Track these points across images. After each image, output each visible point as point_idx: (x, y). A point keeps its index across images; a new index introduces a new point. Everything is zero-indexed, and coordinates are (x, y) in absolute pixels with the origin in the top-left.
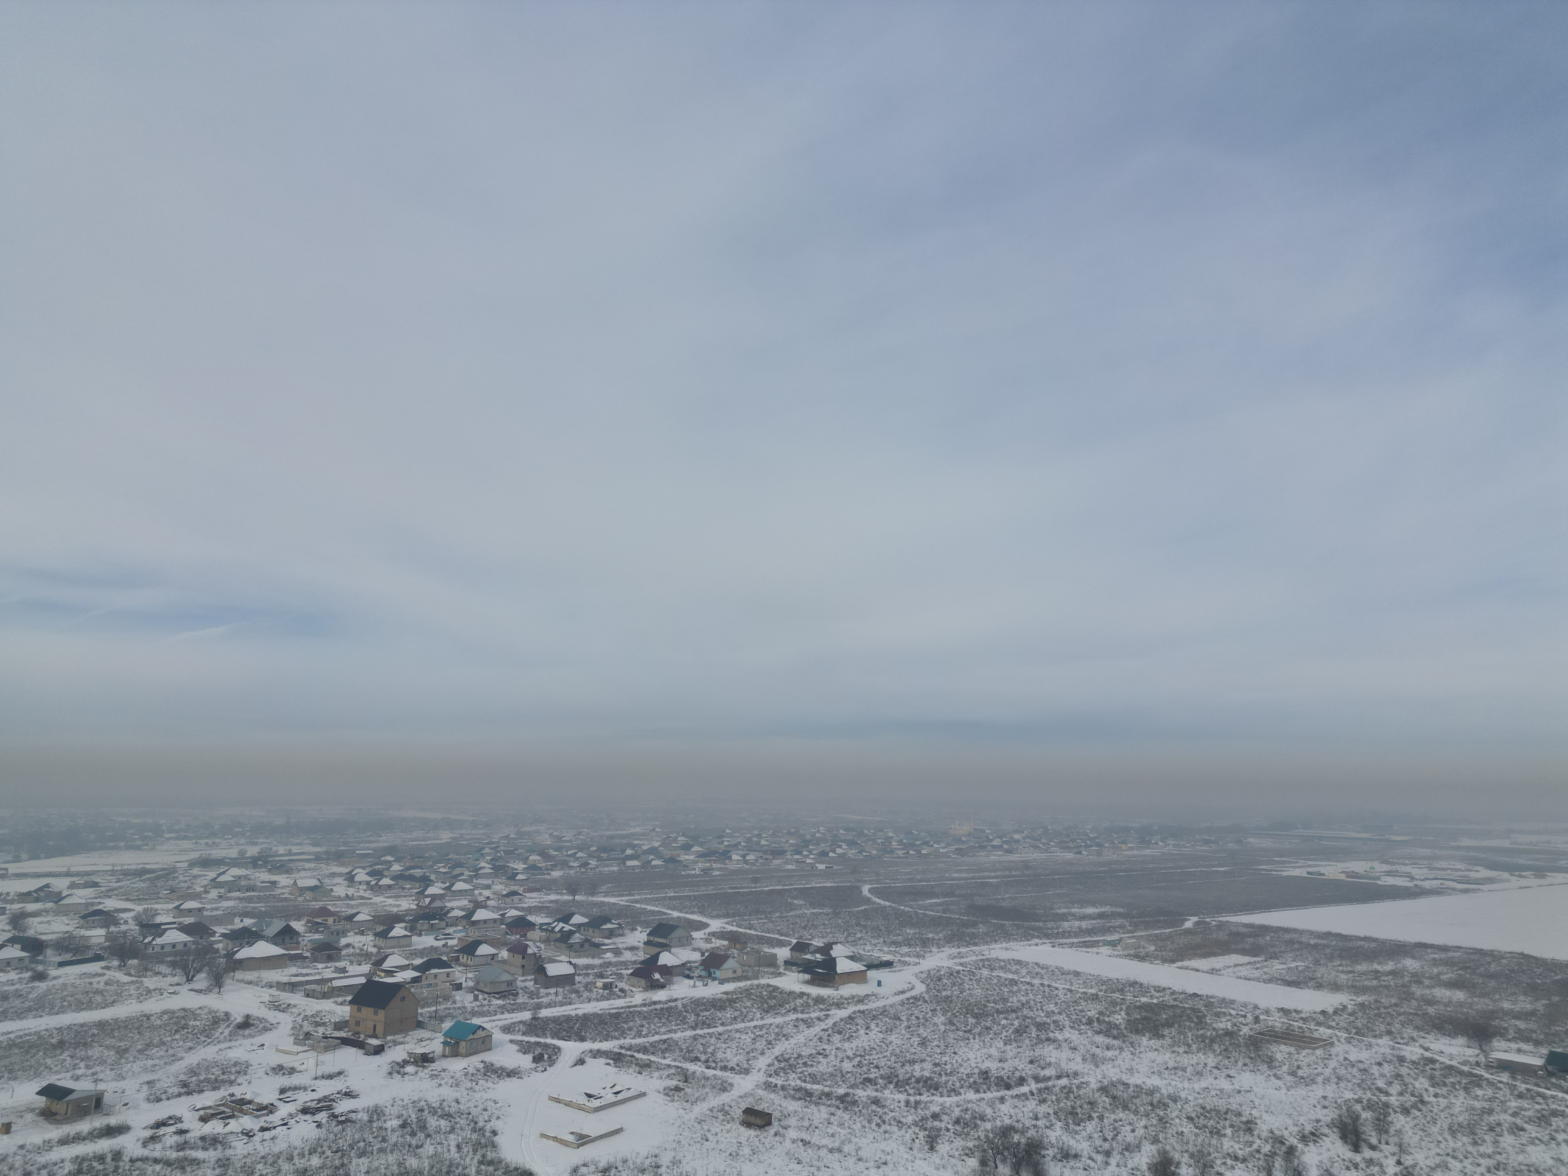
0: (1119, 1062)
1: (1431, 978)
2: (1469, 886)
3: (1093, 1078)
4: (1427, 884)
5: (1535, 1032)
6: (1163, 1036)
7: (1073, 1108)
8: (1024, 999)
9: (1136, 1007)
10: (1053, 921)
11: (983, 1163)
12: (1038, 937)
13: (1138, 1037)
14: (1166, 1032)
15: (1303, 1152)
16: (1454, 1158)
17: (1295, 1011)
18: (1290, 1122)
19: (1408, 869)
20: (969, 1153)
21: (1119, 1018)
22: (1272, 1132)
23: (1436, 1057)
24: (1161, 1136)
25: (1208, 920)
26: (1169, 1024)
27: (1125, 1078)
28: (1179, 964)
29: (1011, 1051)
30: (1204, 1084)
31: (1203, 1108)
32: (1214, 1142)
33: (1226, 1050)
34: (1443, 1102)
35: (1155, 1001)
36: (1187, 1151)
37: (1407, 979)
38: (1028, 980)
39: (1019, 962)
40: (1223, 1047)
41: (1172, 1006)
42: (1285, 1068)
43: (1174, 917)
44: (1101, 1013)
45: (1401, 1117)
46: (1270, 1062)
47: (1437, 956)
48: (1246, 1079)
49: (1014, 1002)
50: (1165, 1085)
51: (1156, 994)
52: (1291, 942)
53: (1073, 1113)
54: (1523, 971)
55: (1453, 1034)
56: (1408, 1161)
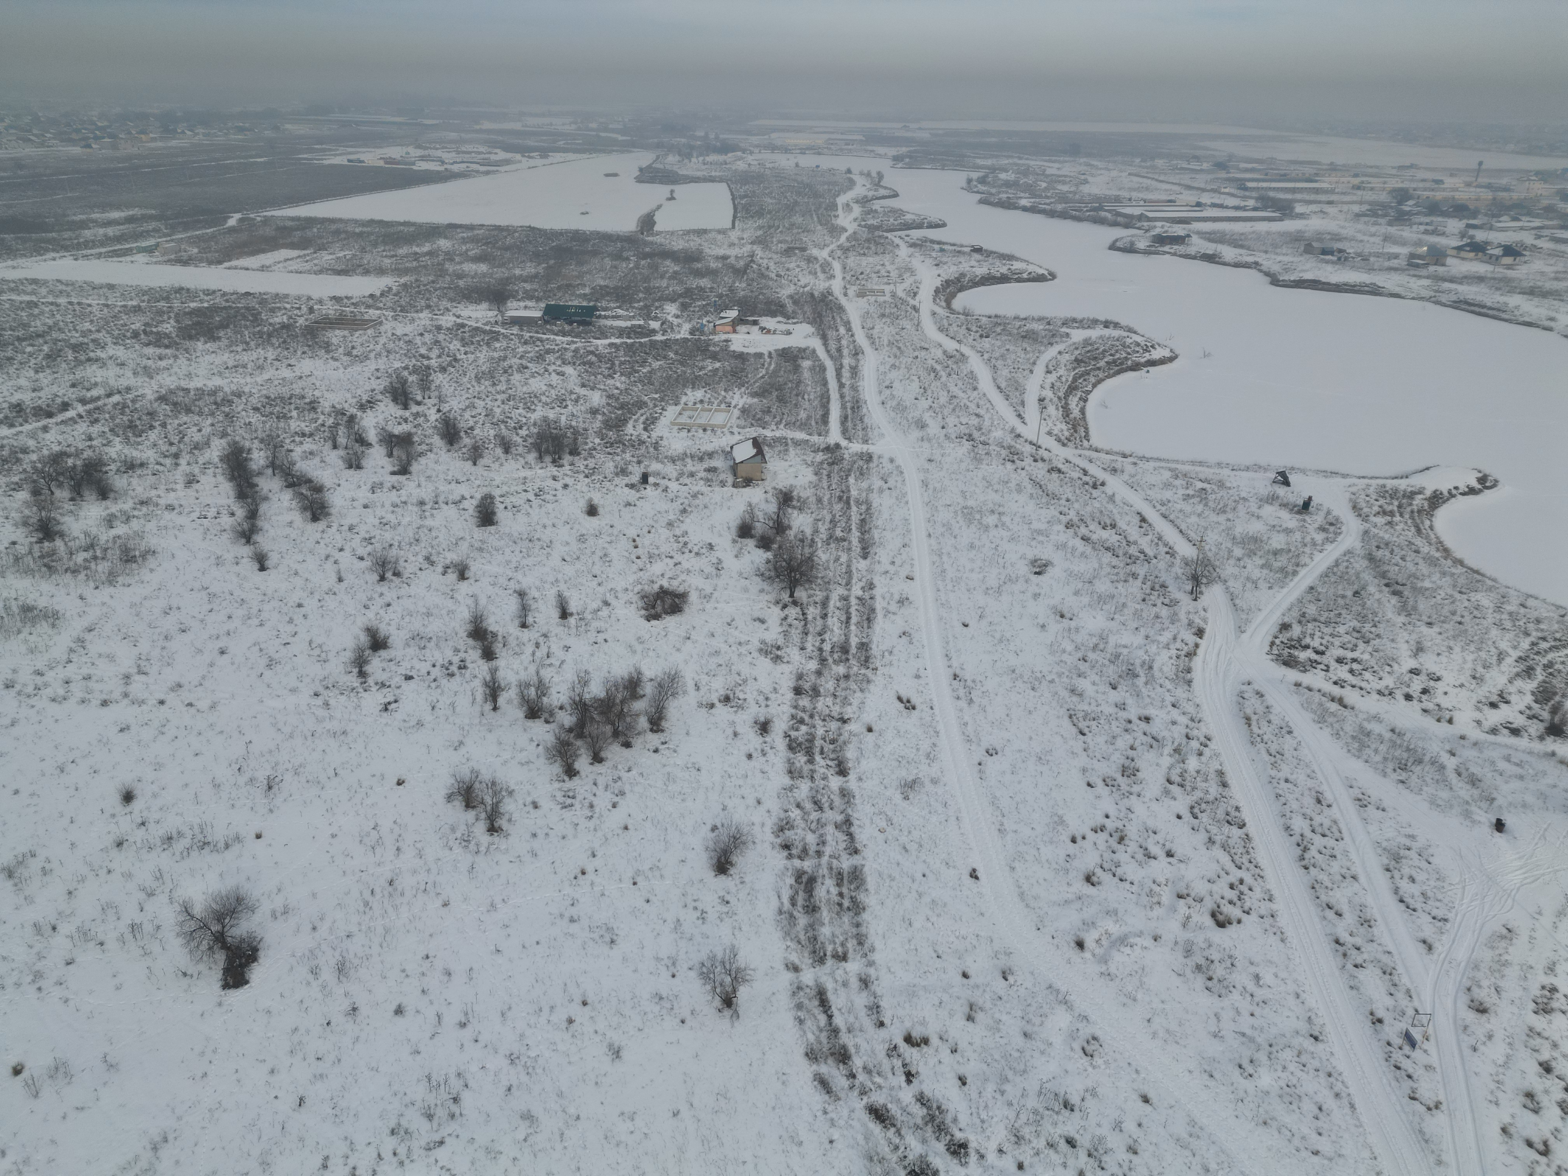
0: (175, 369)
1: (460, 255)
2: (491, 167)
3: (148, 390)
4: (456, 168)
5: (536, 290)
6: (219, 338)
7: (131, 421)
8: (50, 322)
9: (186, 314)
10: (70, 230)
11: (36, 492)
12: (53, 250)
13: (192, 343)
14: (221, 333)
15: (362, 418)
16: (479, 398)
17: (347, 297)
18: (349, 396)
19: (439, 153)
20: (17, 487)
21: (169, 327)
22: (334, 407)
23: (465, 322)
24: (229, 430)
25: (252, 216)
26: (223, 326)
27: (183, 384)
28: (226, 264)
29: (45, 378)
30: (266, 376)
31: (268, 398)
32: (282, 425)
33: (284, 342)
34: (471, 357)
35: (206, 305)
36: (256, 438)
37: (441, 258)
38: (51, 299)
39: (35, 281)
40: (281, 340)
41: (225, 308)
42: (341, 350)
43: (216, 216)
44: (146, 324)
45: (440, 375)
46: (327, 347)
47: (465, 235)
48: (306, 365)
49: (38, 325)
50: (226, 384)
51: (206, 298)
52: (337, 232)
53: (131, 426)
54: (530, 242)
55: (478, 302)
56: (445, 408)
